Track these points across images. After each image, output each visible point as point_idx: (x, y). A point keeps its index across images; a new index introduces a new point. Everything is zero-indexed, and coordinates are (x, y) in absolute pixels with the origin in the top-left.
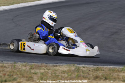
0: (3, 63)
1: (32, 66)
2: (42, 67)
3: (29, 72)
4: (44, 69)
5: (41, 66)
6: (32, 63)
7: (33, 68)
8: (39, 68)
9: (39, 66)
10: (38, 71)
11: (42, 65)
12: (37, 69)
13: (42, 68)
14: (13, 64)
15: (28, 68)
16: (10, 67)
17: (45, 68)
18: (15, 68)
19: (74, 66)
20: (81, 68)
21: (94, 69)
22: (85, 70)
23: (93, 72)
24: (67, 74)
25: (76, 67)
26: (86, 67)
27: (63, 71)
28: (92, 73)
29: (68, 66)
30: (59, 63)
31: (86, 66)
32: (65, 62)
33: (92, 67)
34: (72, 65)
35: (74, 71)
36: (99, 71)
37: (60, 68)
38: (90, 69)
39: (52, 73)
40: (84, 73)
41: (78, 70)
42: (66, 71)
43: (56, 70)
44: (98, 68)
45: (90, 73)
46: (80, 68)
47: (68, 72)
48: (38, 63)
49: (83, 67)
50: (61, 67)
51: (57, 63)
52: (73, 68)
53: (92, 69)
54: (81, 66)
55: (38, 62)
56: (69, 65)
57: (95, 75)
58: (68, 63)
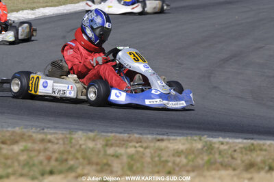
0: (46, 134)
1: (108, 141)
2: (131, 141)
3: (102, 153)
4: (135, 147)
5: (128, 141)
6: (107, 132)
7: (112, 145)
8: (123, 143)
9: (123, 141)
10: (121, 151)
11: (129, 137)
12: (118, 146)
13: (131, 144)
14: (68, 136)
15: (99, 145)
16: (61, 142)
17: (137, 145)
18: (71, 143)
19: (200, 140)
20: (217, 146)
21: (245, 148)
22: (225, 150)
23: (241, 152)
24: (186, 157)
25: (206, 142)
26: (227, 143)
27: (177, 152)
28: (240, 155)
29: (187, 139)
30: (167, 134)
31: (227, 140)
32: (181, 131)
33: (239, 142)
34: (195, 138)
35: (201, 152)
36: (256, 151)
37: (169, 145)
38: (237, 148)
39: (152, 155)
40: (223, 157)
41: (209, 148)
42: (182, 151)
43: (161, 150)
44: (253, 144)
45: (236, 155)
46: (213, 145)
47: (187, 153)
48: (121, 133)
49: (219, 142)
50: (171, 141)
51: (163, 134)
52: (199, 146)
53: (241, 148)
54: (215, 140)
55: (121, 130)
56: (189, 138)
57: (247, 162)
58: (187, 134)
